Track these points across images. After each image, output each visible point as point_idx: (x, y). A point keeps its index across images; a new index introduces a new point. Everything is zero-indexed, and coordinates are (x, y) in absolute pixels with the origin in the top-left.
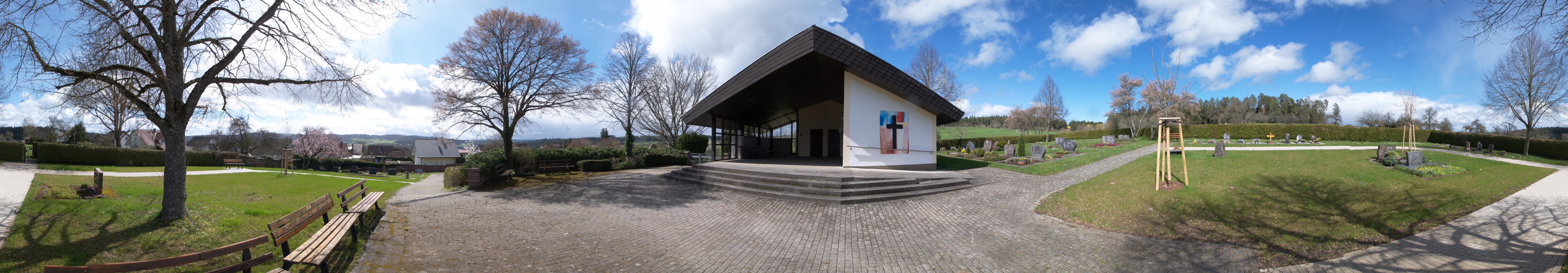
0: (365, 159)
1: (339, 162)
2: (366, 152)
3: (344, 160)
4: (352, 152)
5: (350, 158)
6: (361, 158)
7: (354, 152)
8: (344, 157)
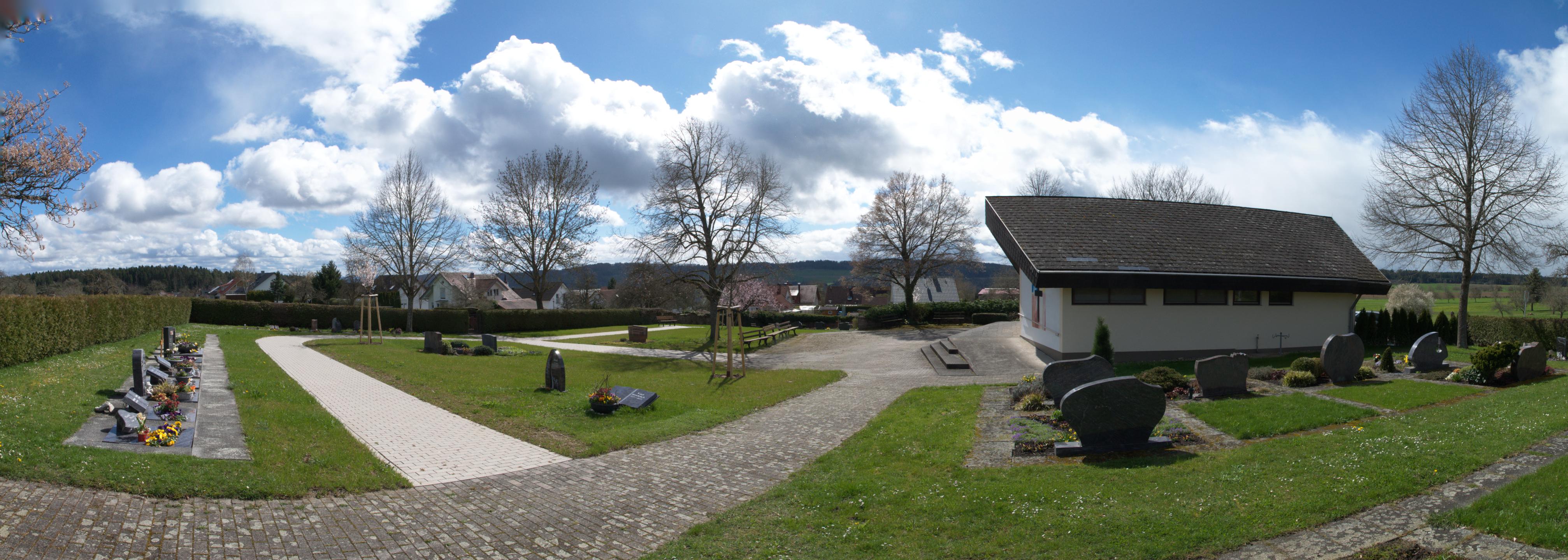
0: (822, 311)
1: (776, 317)
2: (823, 298)
3: (784, 314)
4: (798, 301)
5: (795, 310)
6: (815, 311)
7: (802, 300)
8: (782, 310)
